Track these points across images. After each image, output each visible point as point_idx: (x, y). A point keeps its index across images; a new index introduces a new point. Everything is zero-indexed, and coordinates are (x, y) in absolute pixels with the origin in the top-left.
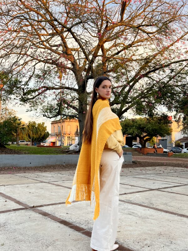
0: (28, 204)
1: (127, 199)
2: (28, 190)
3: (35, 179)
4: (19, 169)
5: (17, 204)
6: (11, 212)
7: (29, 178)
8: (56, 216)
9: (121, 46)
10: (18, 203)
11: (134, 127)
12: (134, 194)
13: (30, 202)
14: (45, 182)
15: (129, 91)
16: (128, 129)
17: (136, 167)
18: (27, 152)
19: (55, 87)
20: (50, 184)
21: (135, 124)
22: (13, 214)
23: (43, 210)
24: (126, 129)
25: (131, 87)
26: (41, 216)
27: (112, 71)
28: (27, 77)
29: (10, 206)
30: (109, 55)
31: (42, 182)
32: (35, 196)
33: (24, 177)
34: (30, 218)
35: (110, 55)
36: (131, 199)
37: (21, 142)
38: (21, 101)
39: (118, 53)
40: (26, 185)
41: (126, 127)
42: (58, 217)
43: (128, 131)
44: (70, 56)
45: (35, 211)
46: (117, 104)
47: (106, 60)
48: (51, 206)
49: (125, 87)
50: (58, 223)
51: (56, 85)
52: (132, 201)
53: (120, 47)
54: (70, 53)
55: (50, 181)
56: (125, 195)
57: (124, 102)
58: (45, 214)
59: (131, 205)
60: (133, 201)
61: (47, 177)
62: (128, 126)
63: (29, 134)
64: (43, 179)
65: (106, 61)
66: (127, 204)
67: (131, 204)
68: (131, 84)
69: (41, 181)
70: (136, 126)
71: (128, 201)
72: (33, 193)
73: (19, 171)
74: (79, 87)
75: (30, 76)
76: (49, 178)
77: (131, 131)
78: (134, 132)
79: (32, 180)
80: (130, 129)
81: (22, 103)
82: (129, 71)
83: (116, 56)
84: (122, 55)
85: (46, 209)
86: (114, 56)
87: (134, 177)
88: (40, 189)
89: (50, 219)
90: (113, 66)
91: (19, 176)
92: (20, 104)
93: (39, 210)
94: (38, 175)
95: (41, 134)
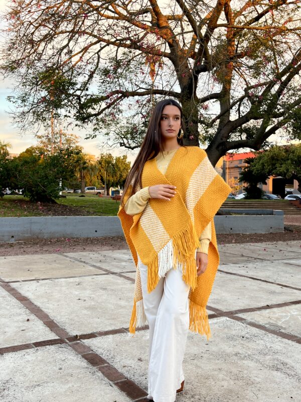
0: (68, 330)
1: (271, 321)
2: (77, 293)
3: (98, 264)
4: (75, 241)
5: (48, 329)
6: (28, 350)
7: (87, 263)
8: (116, 366)
9: (264, 4)
10: (51, 324)
11: (289, 161)
12: (287, 308)
13: (73, 322)
14: (113, 273)
15: (280, 92)
16: (277, 165)
17: (290, 240)
18: (91, 210)
19: (139, 91)
20: (122, 278)
21: (291, 156)
22: (31, 355)
23: (93, 348)
24: (274, 165)
25: (284, 85)
26: (84, 363)
27: (246, 55)
28: (84, 75)
29: (31, 333)
30: (240, 22)
31: (108, 272)
32: (86, 308)
33: (78, 261)
34: (60, 369)
35: (242, 24)
36: (279, 323)
37: (88, 189)
38: (77, 120)
39: (257, 19)
40: (77, 280)
41: (274, 162)
42: (120, 370)
43: (278, 168)
44: (164, 31)
45: (76, 350)
46: (256, 118)
47: (235, 32)
48: (111, 336)
49: (271, 84)
50: (115, 388)
51: (140, 88)
52: (282, 327)
53: (263, 6)
54: (164, 24)
55: (124, 271)
56: (268, 311)
57: (270, 113)
58: (94, 360)
59: (280, 338)
60: (285, 329)
61: (121, 260)
62: (278, 160)
63: (101, 176)
64: (113, 265)
65: (235, 35)
66: (270, 335)
67: (281, 336)
68: (284, 78)
69: (106, 270)
70: (292, 160)
71: (272, 328)
72: (85, 301)
73: (75, 245)
74: (183, 89)
75: (91, 71)
76: (124, 264)
77: (283, 169)
78: (287, 170)
79: (91, 268)
80: (281, 164)
81: (79, 123)
82: (280, 53)
83: (254, 24)
84: (266, 21)
85: (99, 345)
86: (250, 24)
87: (286, 263)
88: (101, 291)
89: (100, 374)
90: (249, 45)
91: (71, 258)
92: (76, 125)
93: (84, 347)
94: (104, 256)
95: (121, 176)
